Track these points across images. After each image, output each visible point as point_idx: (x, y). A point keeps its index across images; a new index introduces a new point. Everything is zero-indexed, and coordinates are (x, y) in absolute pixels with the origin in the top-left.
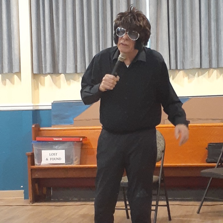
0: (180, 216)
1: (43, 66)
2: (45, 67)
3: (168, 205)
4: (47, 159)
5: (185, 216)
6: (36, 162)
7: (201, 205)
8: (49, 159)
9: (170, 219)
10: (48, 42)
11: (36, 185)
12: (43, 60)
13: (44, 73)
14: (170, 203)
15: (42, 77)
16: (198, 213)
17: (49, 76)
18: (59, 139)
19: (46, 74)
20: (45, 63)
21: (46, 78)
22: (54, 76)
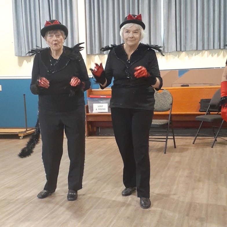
0: (182, 146)
1: (94, 49)
2: (95, 50)
3: (174, 139)
4: (96, 109)
5: (185, 145)
6: (89, 111)
7: (196, 139)
8: (98, 109)
9: (175, 147)
10: (97, 34)
11: (90, 126)
12: (94, 45)
13: (94, 54)
14: (175, 137)
15: (93, 57)
16: (194, 143)
17: (97, 56)
18: (104, 97)
19: (96, 55)
20: (95, 48)
21: (95, 57)
22: (101, 56)
